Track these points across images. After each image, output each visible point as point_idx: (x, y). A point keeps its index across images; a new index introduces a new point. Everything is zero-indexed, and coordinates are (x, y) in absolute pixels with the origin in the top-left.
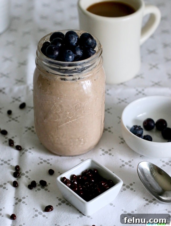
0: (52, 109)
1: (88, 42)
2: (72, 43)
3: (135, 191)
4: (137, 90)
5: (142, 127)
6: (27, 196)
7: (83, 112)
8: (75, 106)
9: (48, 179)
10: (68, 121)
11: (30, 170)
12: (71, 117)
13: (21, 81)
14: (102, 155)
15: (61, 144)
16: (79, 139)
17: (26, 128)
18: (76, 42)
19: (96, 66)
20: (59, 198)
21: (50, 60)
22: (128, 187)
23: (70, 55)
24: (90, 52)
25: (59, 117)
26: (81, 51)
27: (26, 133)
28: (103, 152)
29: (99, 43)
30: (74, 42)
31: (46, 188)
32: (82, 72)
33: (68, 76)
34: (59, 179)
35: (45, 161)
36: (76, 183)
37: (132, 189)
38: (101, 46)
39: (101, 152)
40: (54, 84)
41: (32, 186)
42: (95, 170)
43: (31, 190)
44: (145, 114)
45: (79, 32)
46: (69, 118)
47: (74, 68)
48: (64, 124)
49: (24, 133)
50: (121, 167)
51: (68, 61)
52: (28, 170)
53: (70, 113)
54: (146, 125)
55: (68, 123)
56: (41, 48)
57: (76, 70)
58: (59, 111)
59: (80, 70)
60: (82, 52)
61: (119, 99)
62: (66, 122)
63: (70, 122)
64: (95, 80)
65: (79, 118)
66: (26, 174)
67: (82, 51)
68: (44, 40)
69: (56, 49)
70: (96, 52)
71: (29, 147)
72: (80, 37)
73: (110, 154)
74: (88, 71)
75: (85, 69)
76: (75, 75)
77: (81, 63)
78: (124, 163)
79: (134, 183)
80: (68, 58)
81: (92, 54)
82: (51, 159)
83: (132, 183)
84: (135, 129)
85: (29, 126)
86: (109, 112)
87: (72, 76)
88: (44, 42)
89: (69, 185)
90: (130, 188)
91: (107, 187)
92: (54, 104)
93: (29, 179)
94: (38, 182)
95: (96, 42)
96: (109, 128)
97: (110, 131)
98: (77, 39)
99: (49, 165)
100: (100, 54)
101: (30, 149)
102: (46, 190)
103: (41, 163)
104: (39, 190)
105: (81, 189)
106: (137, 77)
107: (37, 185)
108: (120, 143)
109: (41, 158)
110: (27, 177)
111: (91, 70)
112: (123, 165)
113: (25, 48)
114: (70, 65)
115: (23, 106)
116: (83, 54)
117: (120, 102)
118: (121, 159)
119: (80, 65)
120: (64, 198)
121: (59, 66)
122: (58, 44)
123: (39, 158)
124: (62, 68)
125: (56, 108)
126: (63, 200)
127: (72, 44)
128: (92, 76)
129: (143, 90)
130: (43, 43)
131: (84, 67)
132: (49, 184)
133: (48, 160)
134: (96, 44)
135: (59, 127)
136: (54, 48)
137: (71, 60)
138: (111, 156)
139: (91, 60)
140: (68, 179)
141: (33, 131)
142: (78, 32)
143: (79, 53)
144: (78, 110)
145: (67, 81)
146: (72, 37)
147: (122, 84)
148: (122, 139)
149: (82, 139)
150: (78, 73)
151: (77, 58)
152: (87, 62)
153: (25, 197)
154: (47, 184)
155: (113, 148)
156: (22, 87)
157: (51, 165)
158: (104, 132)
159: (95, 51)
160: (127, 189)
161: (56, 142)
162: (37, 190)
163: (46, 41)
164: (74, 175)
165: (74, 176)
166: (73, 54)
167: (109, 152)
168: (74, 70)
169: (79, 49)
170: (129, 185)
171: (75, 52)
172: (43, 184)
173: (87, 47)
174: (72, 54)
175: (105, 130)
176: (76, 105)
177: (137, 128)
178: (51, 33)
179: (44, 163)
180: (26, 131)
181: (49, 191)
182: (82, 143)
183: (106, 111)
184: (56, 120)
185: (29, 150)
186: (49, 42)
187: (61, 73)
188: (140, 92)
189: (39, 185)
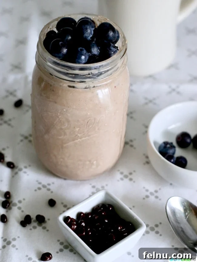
0: (55, 123)
1: (109, 36)
2: (86, 36)
3: (161, 235)
4: (170, 87)
5: (175, 144)
6: (19, 237)
7: (97, 129)
8: (87, 121)
9: (47, 213)
10: (77, 140)
11: (24, 199)
12: (81, 135)
13: (18, 67)
14: (120, 180)
15: (67, 166)
16: (90, 161)
17: (22, 136)
18: (92, 36)
19: (118, 68)
20: (61, 241)
21: (55, 60)
22: (152, 229)
23: (83, 55)
24: (111, 49)
25: (65, 134)
26: (98, 49)
27: (22, 144)
28: (122, 176)
29: (123, 36)
30: (88, 35)
31: (44, 225)
32: (98, 77)
33: (78, 82)
34: (61, 218)
35: (44, 186)
36: (84, 225)
37: (157, 233)
38: (125, 40)
39: (118, 176)
40: (60, 91)
41: (26, 222)
42: (110, 206)
43: (25, 228)
44: (179, 124)
45: (97, 17)
46: (79, 136)
47: (88, 73)
48: (71, 143)
49: (18, 144)
50: (144, 199)
51: (79, 63)
52: (21, 198)
53: (79, 130)
54: (179, 140)
55: (76, 141)
56: (44, 39)
57: (91, 76)
58: (65, 126)
59: (95, 75)
60: (100, 50)
61: (146, 99)
62: (74, 140)
63: (79, 141)
64: (115, 87)
65: (92, 136)
66: (19, 205)
67: (100, 48)
68: (49, 27)
69: (63, 46)
70: (118, 50)
71: (25, 165)
72: (98, 27)
73: (131, 179)
74: (106, 76)
75: (103, 74)
76: (89, 82)
77: (97, 67)
78: (148, 194)
79: (161, 223)
80: (80, 58)
81: (113, 53)
82: (53, 183)
83: (158, 223)
84: (165, 147)
85: (26, 134)
86: (132, 118)
87: (85, 82)
88: (49, 30)
89: (74, 227)
90: (155, 230)
91: (124, 232)
92: (58, 117)
93: (23, 211)
94: (33, 217)
95: (119, 34)
96: (131, 141)
97: (132, 146)
98: (93, 32)
99: (49, 192)
100: (124, 52)
101: (26, 167)
102: (44, 228)
103: (39, 189)
104: (35, 227)
105: (90, 233)
106: (171, 66)
107: (32, 220)
108: (144, 164)
109: (40, 181)
110: (19, 208)
111: (111, 74)
112: (147, 197)
113: (25, 19)
114: (82, 69)
115: (19, 104)
116: (100, 53)
117: (146, 104)
118: (144, 188)
119: (95, 69)
120: (67, 241)
121: (67, 69)
122: (67, 37)
123: (37, 181)
124: (71, 71)
125: (62, 122)
126: (65, 244)
127: (86, 38)
128: (111, 83)
129: (178, 87)
130: (47, 32)
131: (101, 71)
132: (49, 219)
133: (49, 185)
134: (118, 37)
135: (65, 145)
136: (61, 44)
137: (84, 62)
138: (132, 182)
139: (111, 63)
140: (73, 219)
141: (30, 141)
142: (95, 17)
143: (95, 51)
144: (91, 126)
145: (77, 89)
146: (87, 29)
147: (150, 76)
148: (147, 157)
149: (95, 162)
150: (92, 79)
151: (93, 59)
152: (105, 65)
153: (16, 237)
154: (46, 219)
155: (134, 171)
156: (19, 76)
157: (52, 192)
158: (124, 146)
159: (117, 47)
160: (151, 232)
161: (60, 163)
162: (32, 228)
163: (51, 30)
164: (81, 213)
165: (82, 215)
166: (87, 53)
167: (129, 176)
168: (87, 76)
169: (95, 46)
170: (153, 226)
171: (89, 51)
172: (41, 220)
173: (106, 42)
174: (85, 54)
175: (126, 143)
176: (89, 119)
177: (168, 146)
178: (59, 18)
179: (43, 189)
180: (22, 141)
181: (48, 230)
182: (94, 167)
183: (128, 115)
184: (60, 137)
185: (24, 170)
186: (55, 32)
187: (69, 77)
188: (174, 90)
189: (34, 221)
